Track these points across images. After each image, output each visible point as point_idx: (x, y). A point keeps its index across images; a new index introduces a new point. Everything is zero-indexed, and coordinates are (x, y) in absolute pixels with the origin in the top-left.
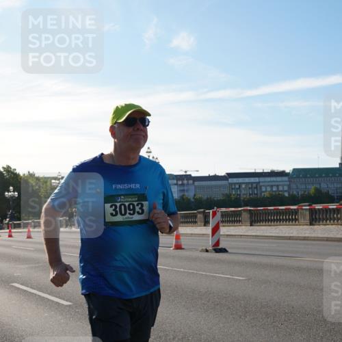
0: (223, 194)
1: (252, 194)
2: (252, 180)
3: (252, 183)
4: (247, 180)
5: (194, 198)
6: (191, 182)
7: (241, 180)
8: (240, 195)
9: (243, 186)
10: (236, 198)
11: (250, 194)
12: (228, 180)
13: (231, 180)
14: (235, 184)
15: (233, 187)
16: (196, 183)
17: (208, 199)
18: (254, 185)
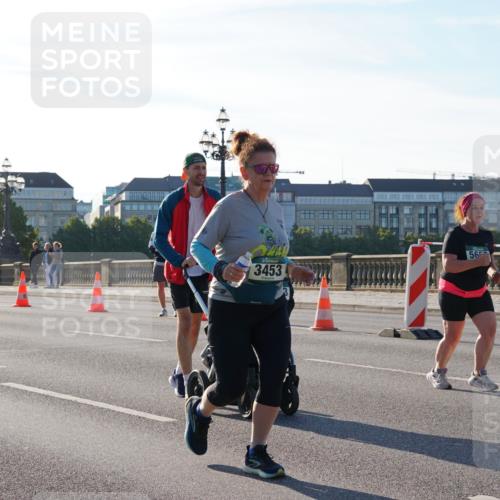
0: (359, 227)
1: (425, 229)
2: (428, 197)
3: (426, 205)
4: (415, 197)
5: (293, 234)
6: (287, 196)
7: (401, 197)
8: (397, 229)
9: (407, 210)
10: (390, 237)
11: (420, 230)
12: (372, 196)
13: (378, 196)
14: (388, 204)
15: (383, 211)
16: (300, 200)
17: (324, 236)
18: (432, 210)
